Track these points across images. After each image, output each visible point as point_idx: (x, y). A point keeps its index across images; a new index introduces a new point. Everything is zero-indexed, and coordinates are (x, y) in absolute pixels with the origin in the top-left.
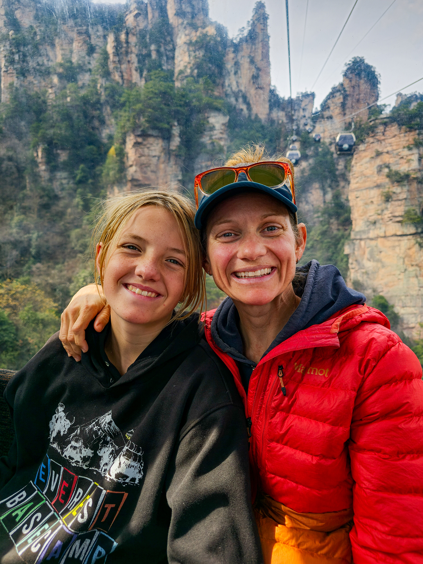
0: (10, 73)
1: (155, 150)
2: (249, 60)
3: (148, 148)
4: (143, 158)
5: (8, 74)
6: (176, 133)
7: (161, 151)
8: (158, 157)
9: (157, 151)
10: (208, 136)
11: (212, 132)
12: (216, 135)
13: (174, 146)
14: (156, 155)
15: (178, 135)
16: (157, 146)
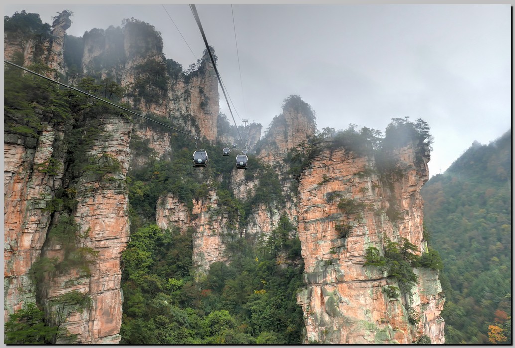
2: (198, 90)
6: (47, 141)
7: (18, 165)
8: (13, 173)
9: (13, 164)
10: (99, 148)
11: (106, 142)
12: (112, 146)
13: (41, 158)
14: (9, 170)
15: (50, 143)
16: (13, 158)
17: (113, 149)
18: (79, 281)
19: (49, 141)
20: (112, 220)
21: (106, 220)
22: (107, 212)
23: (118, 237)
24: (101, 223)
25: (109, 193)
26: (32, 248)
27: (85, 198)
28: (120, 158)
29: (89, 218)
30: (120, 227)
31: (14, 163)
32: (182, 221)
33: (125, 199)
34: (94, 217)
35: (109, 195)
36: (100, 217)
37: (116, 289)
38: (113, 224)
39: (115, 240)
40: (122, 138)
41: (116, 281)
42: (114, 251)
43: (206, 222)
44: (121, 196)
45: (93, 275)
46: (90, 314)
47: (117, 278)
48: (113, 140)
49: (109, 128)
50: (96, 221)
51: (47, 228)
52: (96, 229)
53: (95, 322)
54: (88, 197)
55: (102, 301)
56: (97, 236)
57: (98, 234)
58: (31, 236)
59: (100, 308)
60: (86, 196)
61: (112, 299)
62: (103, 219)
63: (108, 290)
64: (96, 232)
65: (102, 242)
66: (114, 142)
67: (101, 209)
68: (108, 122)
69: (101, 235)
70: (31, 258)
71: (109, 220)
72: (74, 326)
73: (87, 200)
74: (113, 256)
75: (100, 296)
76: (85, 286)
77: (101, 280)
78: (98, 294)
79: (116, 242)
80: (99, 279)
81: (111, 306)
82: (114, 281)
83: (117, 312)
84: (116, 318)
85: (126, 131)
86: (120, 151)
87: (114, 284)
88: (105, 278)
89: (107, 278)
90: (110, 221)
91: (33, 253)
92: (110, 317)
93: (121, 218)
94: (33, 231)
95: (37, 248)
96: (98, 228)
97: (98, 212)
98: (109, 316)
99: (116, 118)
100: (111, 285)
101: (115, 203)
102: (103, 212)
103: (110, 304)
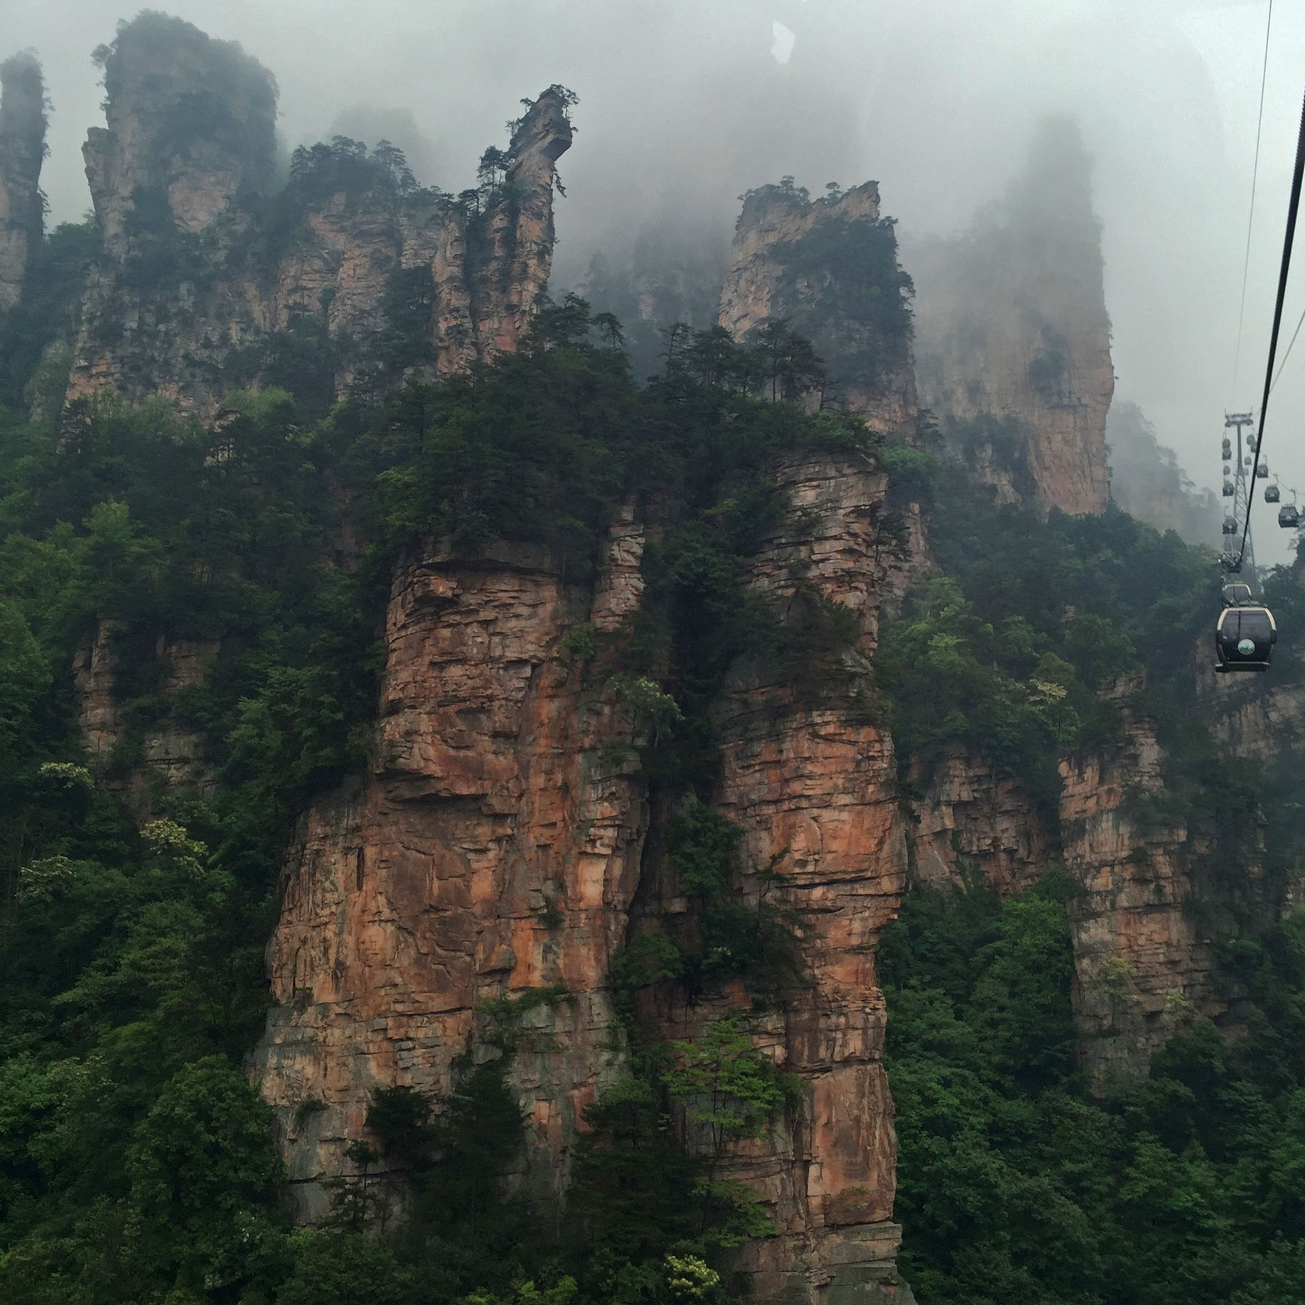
0: (99, 374)
1: (520, 635)
3: (486, 623)
4: (456, 672)
5: (91, 376)
6: (625, 555)
7: (547, 638)
8: (534, 667)
9: (532, 638)
10: (780, 568)
11: (802, 548)
12: (823, 561)
13: (614, 615)
14: (525, 656)
15: (634, 562)
16: (530, 617)
17: (828, 569)
18: (755, 1022)
19: (630, 557)
20: (845, 816)
21: (826, 815)
22: (828, 785)
23: (869, 874)
24: (809, 825)
25: (827, 721)
26: (607, 903)
27: (751, 739)
28: (852, 600)
29: (769, 810)
30: (873, 843)
31: (535, 635)
32: (1010, 852)
33: (881, 741)
34: (786, 806)
35: (831, 729)
36: (804, 804)
37: (872, 1060)
38: (847, 828)
39: (857, 886)
40: (856, 528)
41: (870, 1032)
42: (857, 926)
43: (1124, 854)
44: (867, 734)
45: (796, 1003)
46: (797, 1137)
47: (872, 1018)
48: (827, 539)
49: (807, 496)
50: (792, 819)
51: (642, 842)
52: (795, 846)
53: (813, 1171)
54: (759, 738)
55: (829, 1097)
56: (797, 870)
57: (803, 863)
58: (602, 866)
59: (823, 1120)
60: (752, 734)
61: (863, 1097)
62: (815, 812)
63: (847, 1062)
64: (797, 856)
65: (817, 893)
66: (828, 546)
67: (810, 777)
68: (803, 477)
69: (810, 868)
70: (607, 938)
71: (835, 815)
72: (752, 1174)
73: (757, 748)
74: (855, 941)
75: (820, 1082)
76: (774, 1041)
77: (822, 1023)
78: (814, 1071)
79: (861, 892)
80: (814, 1019)
81: (857, 1120)
82: (864, 1030)
83: (882, 1143)
84: (878, 1163)
85: (864, 502)
86: (849, 573)
87: (864, 1041)
88: (834, 1018)
89: (842, 1020)
90: (840, 819)
91: (609, 923)
92: (859, 1159)
93: (870, 810)
94: (607, 851)
95: (619, 907)
96: (800, 843)
97: (796, 787)
98: (856, 1155)
99: (829, 459)
100: (855, 1044)
101: (851, 755)
102: (816, 788)
103: (856, 1112)
